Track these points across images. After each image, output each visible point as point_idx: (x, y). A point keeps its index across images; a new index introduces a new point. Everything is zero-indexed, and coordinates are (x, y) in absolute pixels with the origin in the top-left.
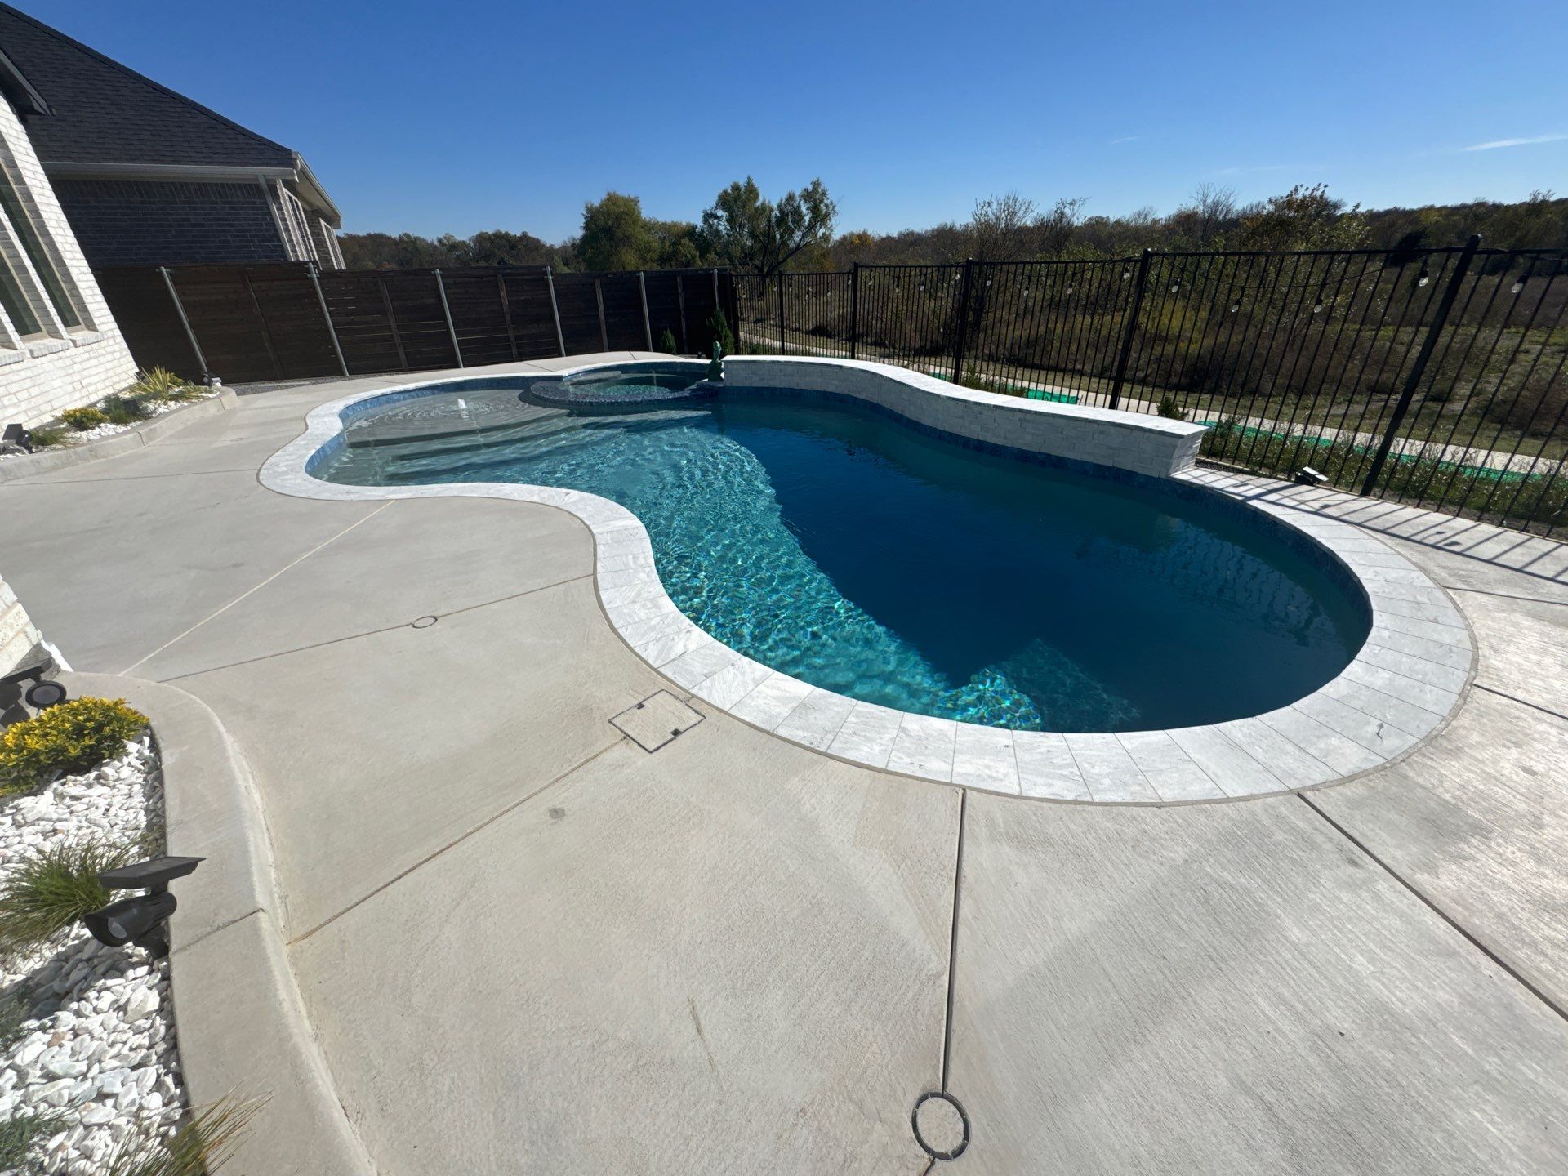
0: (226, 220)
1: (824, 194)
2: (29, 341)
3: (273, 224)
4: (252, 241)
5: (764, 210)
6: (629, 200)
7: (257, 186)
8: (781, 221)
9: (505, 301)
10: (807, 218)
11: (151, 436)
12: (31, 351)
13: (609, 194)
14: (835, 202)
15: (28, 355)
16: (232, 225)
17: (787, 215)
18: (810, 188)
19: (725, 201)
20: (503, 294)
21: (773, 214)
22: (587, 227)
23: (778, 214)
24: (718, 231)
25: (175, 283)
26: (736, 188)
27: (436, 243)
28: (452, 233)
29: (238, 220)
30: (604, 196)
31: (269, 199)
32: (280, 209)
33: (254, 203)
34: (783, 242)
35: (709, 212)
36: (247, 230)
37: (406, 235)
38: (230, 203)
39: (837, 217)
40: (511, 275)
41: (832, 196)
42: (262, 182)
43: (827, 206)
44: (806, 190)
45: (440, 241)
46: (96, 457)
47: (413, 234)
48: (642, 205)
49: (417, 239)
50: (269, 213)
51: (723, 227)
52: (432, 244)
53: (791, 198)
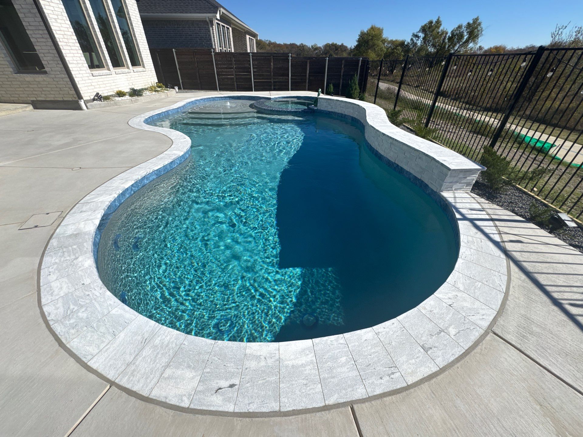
0: (198, 33)
1: (479, 24)
2: (116, 69)
3: (210, 35)
4: (204, 41)
5: (444, 33)
6: (379, 29)
7: (206, 21)
8: (450, 39)
9: (272, 67)
10: (465, 38)
11: (136, 101)
12: (115, 72)
13: (372, 26)
14: (483, 29)
15: (114, 73)
16: (199, 35)
17: (455, 35)
18: (471, 22)
19: (424, 29)
20: (272, 64)
21: (448, 35)
22: (359, 41)
23: (450, 36)
24: (416, 44)
25: (176, 55)
26: (431, 22)
27: (311, 47)
28: (317, 44)
29: (201, 33)
30: (370, 27)
31: (210, 25)
32: (213, 29)
33: (206, 27)
34: (449, 50)
35: (415, 34)
36: (203, 37)
37: (302, 44)
38: (199, 27)
39: (482, 37)
40: (276, 56)
41: (483, 25)
42: (207, 20)
43: (478, 31)
44: (468, 23)
45: (312, 46)
46: (117, 105)
47: (304, 44)
48: (384, 31)
49: (305, 45)
50: (209, 31)
51: (419, 43)
52: (309, 48)
53: (460, 27)
